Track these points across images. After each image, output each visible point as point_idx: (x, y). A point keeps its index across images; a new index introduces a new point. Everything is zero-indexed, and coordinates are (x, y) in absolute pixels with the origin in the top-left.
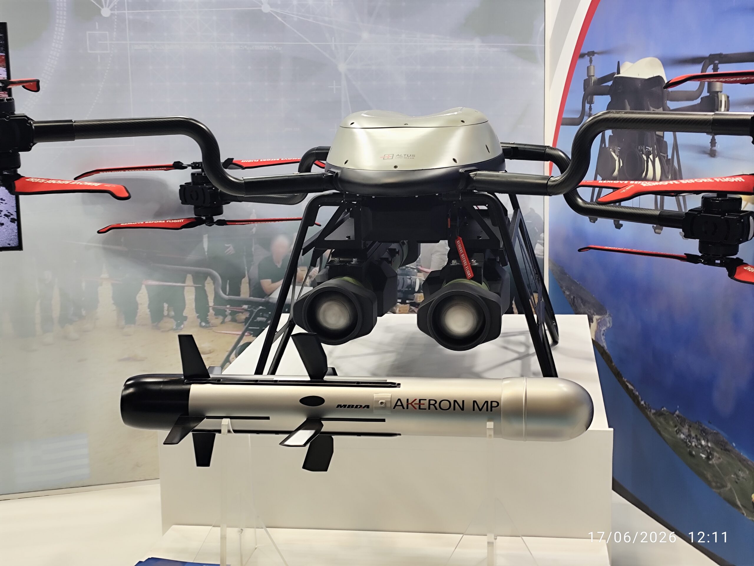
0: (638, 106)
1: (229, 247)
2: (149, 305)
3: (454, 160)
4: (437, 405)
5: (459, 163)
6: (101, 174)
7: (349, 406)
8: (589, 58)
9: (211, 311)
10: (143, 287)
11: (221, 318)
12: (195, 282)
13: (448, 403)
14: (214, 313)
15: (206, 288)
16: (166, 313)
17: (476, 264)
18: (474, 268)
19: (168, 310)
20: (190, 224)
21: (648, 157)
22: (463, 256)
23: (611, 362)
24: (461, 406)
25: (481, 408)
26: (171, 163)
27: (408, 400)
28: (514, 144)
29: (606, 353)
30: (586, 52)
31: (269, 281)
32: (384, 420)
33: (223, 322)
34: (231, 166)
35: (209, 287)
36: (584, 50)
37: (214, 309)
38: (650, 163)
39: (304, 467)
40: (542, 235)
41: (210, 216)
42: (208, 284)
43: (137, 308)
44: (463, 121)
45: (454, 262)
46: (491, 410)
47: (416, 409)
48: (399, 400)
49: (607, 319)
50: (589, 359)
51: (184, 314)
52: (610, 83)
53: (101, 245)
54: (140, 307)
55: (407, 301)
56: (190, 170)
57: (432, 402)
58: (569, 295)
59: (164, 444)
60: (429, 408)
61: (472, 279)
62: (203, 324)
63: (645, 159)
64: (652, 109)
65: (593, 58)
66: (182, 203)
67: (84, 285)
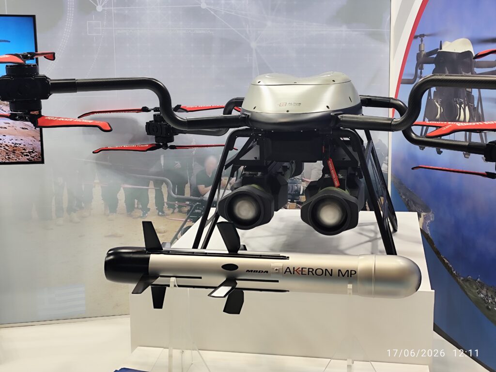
0: (454, 71)
1: (177, 164)
2: (125, 200)
3: (328, 107)
4: (314, 272)
5: (331, 109)
6: (96, 115)
7: (254, 271)
8: (420, 39)
9: (165, 205)
10: (122, 188)
11: (172, 210)
12: (155, 187)
13: (321, 271)
14: (167, 206)
15: (162, 190)
16: (136, 206)
17: (341, 177)
18: (340, 180)
19: (138, 204)
20: (153, 148)
21: (460, 106)
22: (333, 172)
23: (433, 244)
24: (330, 273)
25: (343, 274)
26: (141, 108)
27: (294, 268)
28: (368, 96)
29: (430, 238)
30: (419, 35)
31: (204, 186)
32: (278, 281)
33: (173, 213)
34: (180, 110)
35: (164, 189)
36: (417, 33)
37: (167, 204)
38: (462, 110)
39: (224, 311)
40: (387, 158)
41: (165, 142)
42: (163, 187)
43: (118, 203)
44: (334, 81)
45: (326, 176)
46: (351, 276)
47: (299, 274)
48: (288, 268)
49: (431, 215)
50: (418, 242)
51: (148, 207)
52: (435, 56)
53: (95, 161)
54: (119, 202)
55: (295, 201)
56: (152, 113)
57: (311, 270)
58: (405, 199)
59: (132, 293)
60: (308, 274)
61: (339, 187)
62: (160, 213)
63: (459, 107)
64: (464, 73)
65: (424, 39)
66: (148, 134)
67: (83, 187)
